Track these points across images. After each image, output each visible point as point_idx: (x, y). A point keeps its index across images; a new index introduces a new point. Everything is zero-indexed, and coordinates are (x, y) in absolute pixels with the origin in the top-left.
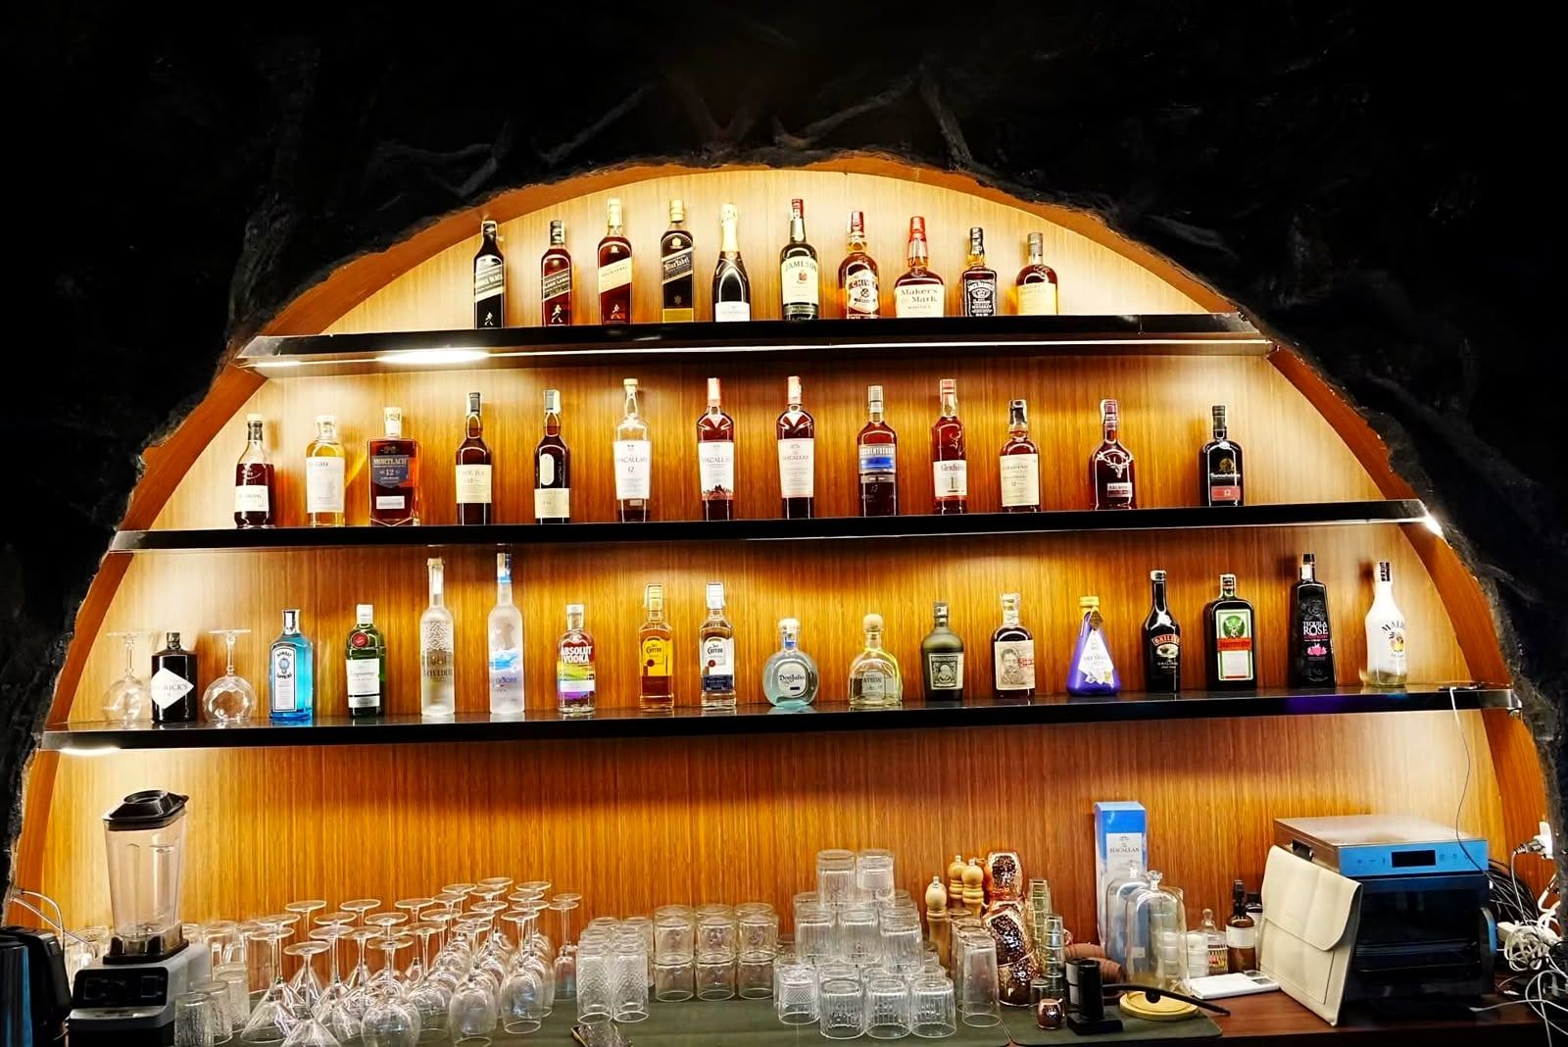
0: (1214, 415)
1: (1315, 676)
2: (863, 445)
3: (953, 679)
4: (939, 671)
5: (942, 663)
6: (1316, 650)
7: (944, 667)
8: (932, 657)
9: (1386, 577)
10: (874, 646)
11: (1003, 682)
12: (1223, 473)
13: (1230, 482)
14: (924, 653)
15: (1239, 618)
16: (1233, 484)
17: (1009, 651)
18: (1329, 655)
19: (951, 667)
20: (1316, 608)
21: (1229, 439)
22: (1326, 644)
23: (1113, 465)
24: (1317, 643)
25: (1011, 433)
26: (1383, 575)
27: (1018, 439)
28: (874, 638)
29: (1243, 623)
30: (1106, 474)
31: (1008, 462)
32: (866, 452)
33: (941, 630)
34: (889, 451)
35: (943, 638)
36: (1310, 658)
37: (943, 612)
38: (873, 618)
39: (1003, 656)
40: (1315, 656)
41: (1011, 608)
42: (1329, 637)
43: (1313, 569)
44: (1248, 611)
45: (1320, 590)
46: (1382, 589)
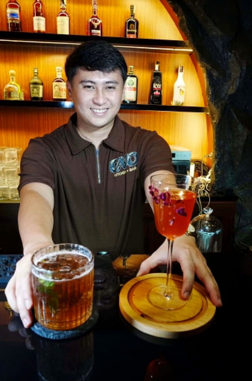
0: (131, 9)
1: (155, 101)
2: (8, 8)
3: (38, 93)
4: (33, 90)
5: (34, 88)
6: (157, 93)
7: (35, 89)
8: (31, 86)
9: (182, 71)
10: (13, 81)
11: (55, 96)
12: (131, 29)
13: (133, 33)
14: (30, 84)
15: (132, 81)
16: (134, 34)
17: (56, 85)
18: (161, 95)
19: (37, 90)
20: (158, 79)
21: (135, 18)
22: (160, 91)
23: (94, 23)
24: (157, 90)
25: (61, 9)
26: (181, 70)
27: (63, 11)
28: (13, 78)
29: (134, 82)
30: (92, 27)
31: (59, 19)
32: (9, 11)
33: (36, 77)
34: (17, 11)
35: (36, 80)
36: (155, 96)
37: (36, 71)
38: (12, 71)
39: (55, 87)
40: (156, 95)
41: (59, 72)
42: (161, 89)
43: (159, 67)
44: (136, 78)
45: (160, 73)
46: (180, 74)
